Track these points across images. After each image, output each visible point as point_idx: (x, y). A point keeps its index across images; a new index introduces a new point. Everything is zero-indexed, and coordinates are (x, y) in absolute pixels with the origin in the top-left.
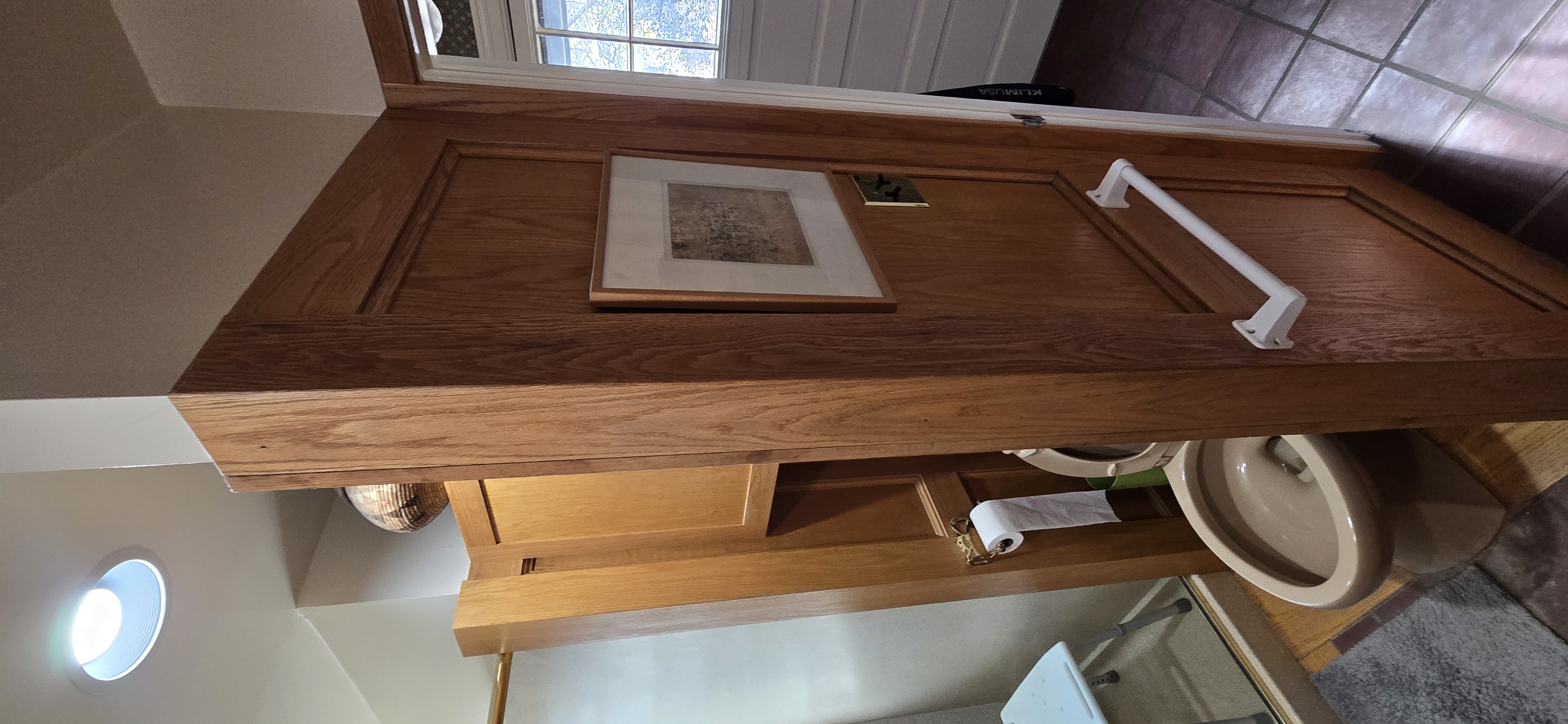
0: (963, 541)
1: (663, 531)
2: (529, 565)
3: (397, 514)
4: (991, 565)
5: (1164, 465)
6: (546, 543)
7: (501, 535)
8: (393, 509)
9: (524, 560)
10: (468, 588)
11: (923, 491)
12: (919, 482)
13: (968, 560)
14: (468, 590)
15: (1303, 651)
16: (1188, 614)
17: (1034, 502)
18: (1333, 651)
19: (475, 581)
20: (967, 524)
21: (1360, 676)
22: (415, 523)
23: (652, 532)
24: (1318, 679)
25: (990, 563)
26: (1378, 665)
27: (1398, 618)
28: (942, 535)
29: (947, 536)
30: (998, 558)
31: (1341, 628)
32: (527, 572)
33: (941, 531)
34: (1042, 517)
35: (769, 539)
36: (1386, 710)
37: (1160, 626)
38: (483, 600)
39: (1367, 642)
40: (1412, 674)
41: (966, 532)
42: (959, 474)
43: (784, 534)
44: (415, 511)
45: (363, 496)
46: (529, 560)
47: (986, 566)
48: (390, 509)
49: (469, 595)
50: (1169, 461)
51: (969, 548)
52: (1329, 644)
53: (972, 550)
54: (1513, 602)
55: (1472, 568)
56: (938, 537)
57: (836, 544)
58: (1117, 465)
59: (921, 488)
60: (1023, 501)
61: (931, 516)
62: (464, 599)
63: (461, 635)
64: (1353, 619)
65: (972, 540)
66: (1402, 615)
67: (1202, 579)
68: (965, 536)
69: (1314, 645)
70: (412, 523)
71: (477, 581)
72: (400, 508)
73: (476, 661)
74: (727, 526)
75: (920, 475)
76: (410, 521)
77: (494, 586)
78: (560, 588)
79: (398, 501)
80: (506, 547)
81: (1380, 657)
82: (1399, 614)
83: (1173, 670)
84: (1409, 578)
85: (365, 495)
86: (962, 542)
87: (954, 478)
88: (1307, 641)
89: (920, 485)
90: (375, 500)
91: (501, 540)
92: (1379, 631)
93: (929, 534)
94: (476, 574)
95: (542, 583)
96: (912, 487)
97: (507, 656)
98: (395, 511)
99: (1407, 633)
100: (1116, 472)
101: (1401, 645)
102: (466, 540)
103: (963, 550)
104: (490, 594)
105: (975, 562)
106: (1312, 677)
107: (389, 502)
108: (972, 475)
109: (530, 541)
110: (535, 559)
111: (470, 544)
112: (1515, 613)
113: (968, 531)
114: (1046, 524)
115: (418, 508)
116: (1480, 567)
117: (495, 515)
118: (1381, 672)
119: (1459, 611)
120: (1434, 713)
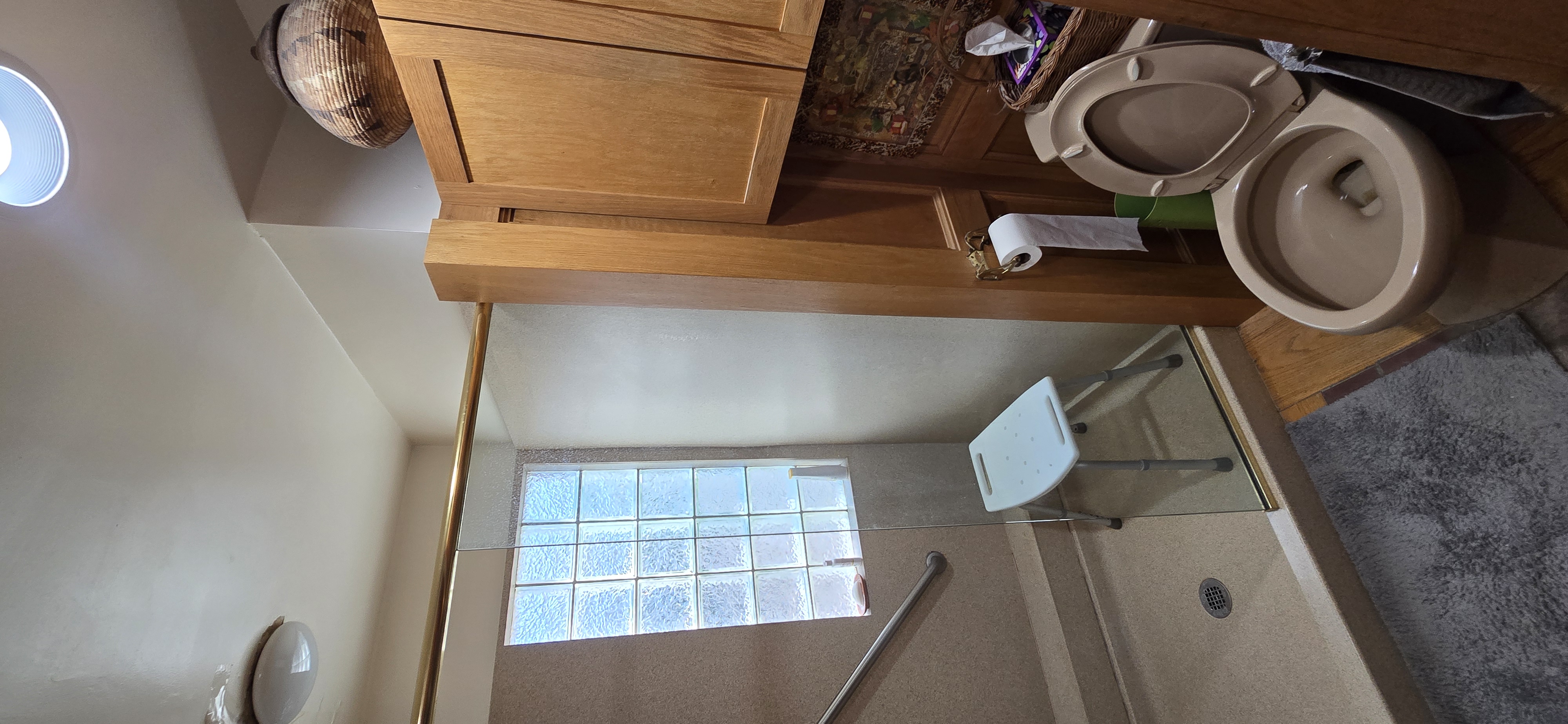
0: (976, 256)
1: (655, 197)
2: (507, 214)
3: (346, 112)
4: (1002, 282)
5: (1215, 189)
6: (525, 191)
7: (473, 171)
8: (342, 105)
9: (501, 209)
10: (439, 226)
11: (941, 205)
12: (937, 194)
13: (978, 274)
14: (439, 228)
15: (1286, 403)
16: (1176, 370)
17: (1060, 223)
18: (1320, 402)
19: (446, 221)
20: (982, 241)
21: (1339, 424)
22: (371, 132)
23: (643, 196)
24: (1294, 428)
25: (1000, 280)
26: (1363, 413)
27: (1403, 369)
28: (953, 248)
29: (960, 250)
30: (1010, 276)
31: (1336, 381)
32: (505, 221)
33: (953, 245)
34: (1066, 236)
35: (768, 227)
36: (1355, 454)
37: (1143, 379)
38: (457, 240)
39: (1361, 392)
40: (1397, 421)
41: (980, 249)
42: (981, 193)
43: (786, 225)
44: (368, 115)
45: (304, 82)
46: (507, 209)
47: (994, 281)
48: (338, 105)
49: (441, 234)
50: (1221, 185)
51: (981, 263)
52: (1318, 395)
53: (983, 265)
54: (1543, 350)
55: (1512, 316)
56: (950, 249)
57: (840, 240)
58: (1165, 183)
59: (939, 202)
60: (1049, 219)
61: (944, 227)
62: (433, 237)
63: (434, 270)
64: (1353, 372)
65: (985, 257)
66: (1410, 366)
67: (1206, 331)
68: (978, 252)
69: (1300, 397)
70: (367, 130)
71: (449, 221)
72: (350, 106)
73: (451, 307)
74: (726, 202)
75: (940, 188)
76: (364, 128)
77: (468, 228)
78: (541, 241)
79: (346, 94)
80: (481, 188)
81: (1369, 407)
82: (1406, 365)
83: (1145, 422)
84: (1434, 329)
85: (306, 81)
86: (974, 256)
87: (976, 195)
88: (1295, 394)
89: (939, 199)
90: (319, 88)
91: (474, 179)
92: (1379, 381)
93: (942, 245)
94: (448, 214)
95: (521, 233)
96: (929, 200)
97: (486, 308)
98: (345, 108)
99: (1407, 383)
100: (1161, 191)
101: (1397, 394)
102: (434, 170)
103: (975, 265)
104: (464, 236)
105: (985, 276)
106: (1287, 426)
107: (336, 94)
108: (995, 196)
109: (507, 185)
110: (513, 210)
111: (439, 177)
112: (1542, 359)
113: (982, 249)
114: (1069, 243)
115: (372, 111)
116: (1522, 315)
117: (465, 142)
118: (1364, 419)
119: (1475, 360)
120: (1403, 454)
